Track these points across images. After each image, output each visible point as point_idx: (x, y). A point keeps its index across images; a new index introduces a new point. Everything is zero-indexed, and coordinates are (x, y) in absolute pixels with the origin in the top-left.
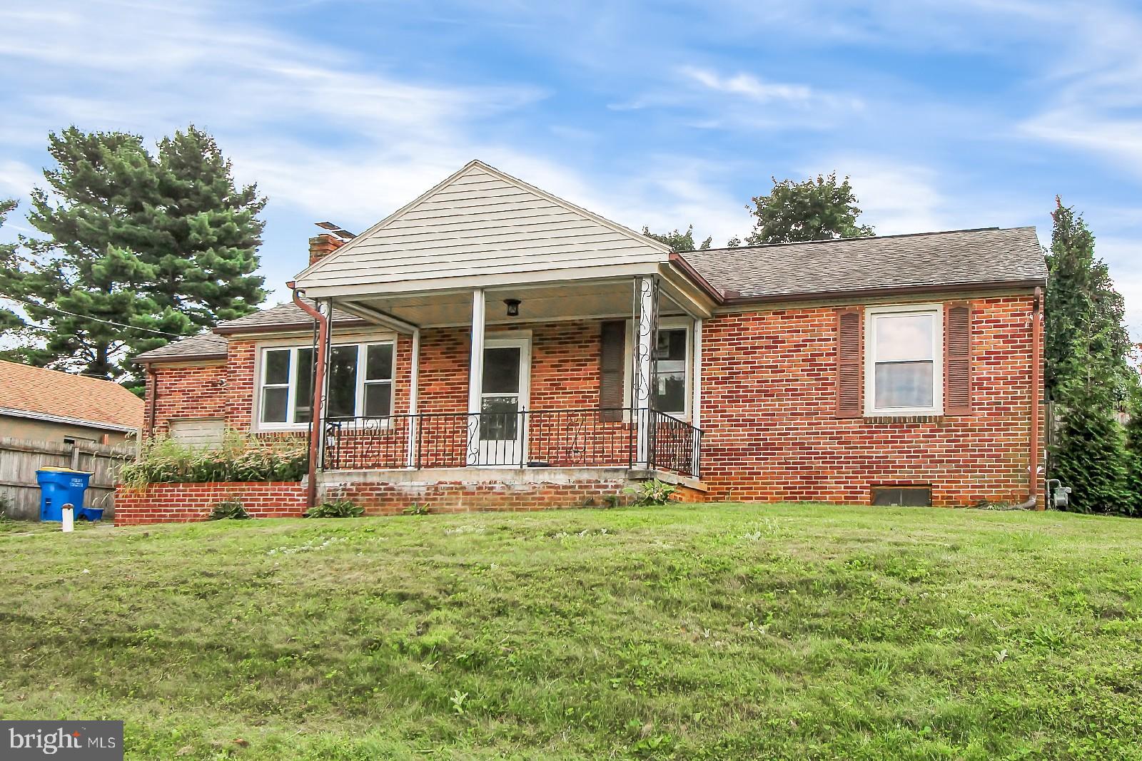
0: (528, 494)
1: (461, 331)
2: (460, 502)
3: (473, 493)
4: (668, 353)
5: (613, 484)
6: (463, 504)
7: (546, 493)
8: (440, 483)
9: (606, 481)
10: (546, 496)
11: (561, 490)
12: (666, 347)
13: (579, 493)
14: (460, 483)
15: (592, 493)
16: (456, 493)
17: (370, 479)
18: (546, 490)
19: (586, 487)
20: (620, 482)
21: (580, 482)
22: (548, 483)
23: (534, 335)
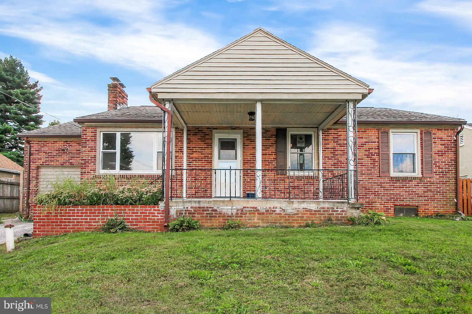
0: (295, 214)
1: (207, 129)
2: (256, 218)
3: (263, 214)
4: (304, 144)
5: (341, 210)
6: (258, 219)
7: (305, 214)
8: (244, 207)
9: (337, 208)
10: (305, 216)
11: (313, 212)
12: (303, 142)
13: (322, 214)
14: (256, 208)
15: (330, 214)
16: (254, 213)
17: (202, 205)
18: (305, 212)
19: (327, 211)
20: (345, 209)
21: (323, 208)
22: (306, 208)
23: (244, 133)
